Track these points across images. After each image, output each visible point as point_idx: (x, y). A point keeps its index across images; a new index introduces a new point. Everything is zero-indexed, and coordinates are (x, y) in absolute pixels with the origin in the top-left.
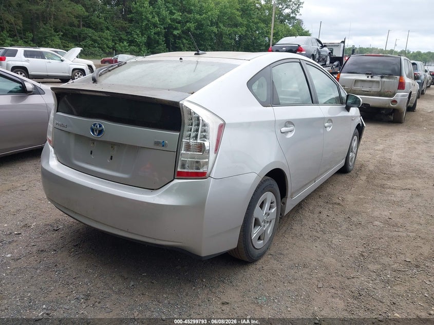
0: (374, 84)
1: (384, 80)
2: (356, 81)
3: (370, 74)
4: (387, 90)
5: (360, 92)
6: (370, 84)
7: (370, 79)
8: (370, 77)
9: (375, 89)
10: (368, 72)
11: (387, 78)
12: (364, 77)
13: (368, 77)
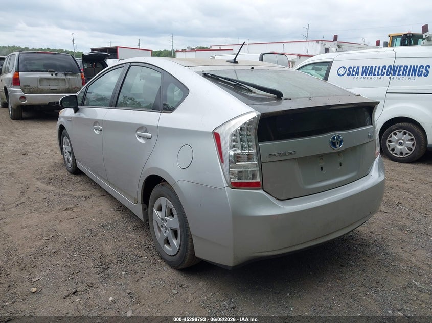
0: (60, 81)
1: (68, 77)
2: (41, 80)
3: (54, 72)
4: (74, 87)
5: (49, 90)
6: (56, 81)
7: (54, 76)
8: (54, 75)
9: (62, 86)
10: (51, 70)
11: (71, 75)
12: (48, 75)
13: (52, 75)
